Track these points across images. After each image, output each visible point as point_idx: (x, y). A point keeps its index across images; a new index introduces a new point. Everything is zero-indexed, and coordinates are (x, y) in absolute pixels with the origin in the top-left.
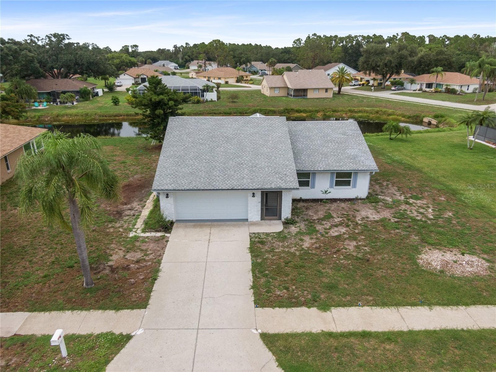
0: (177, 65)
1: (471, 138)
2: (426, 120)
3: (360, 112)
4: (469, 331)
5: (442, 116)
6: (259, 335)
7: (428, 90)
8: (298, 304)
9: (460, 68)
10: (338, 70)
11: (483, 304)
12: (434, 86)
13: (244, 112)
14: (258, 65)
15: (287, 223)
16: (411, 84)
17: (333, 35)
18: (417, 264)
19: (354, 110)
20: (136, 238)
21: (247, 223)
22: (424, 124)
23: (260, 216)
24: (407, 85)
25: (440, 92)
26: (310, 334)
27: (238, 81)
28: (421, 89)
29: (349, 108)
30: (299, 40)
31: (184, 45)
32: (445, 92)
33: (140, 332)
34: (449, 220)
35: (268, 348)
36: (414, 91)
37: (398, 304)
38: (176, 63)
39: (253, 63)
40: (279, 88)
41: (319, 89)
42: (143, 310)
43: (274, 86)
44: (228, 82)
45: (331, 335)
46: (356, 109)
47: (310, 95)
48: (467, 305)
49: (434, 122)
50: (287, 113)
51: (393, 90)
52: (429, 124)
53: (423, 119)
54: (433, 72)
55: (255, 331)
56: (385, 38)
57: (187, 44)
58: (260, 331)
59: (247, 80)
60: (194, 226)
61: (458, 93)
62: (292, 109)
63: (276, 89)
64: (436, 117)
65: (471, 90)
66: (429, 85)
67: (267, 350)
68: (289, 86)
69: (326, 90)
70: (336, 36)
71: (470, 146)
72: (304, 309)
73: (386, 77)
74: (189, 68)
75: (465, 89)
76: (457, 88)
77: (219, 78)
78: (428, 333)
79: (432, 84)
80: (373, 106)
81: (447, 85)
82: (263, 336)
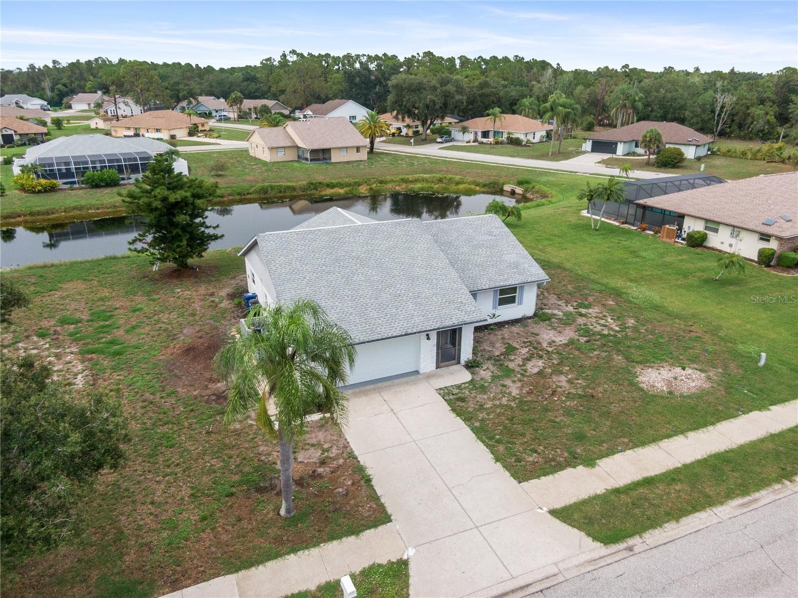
0: (45, 103)
2: (507, 188)
3: (416, 181)
4: (732, 451)
5: (527, 182)
6: (548, 514)
7: (485, 140)
8: (560, 467)
9: (511, 107)
10: (367, 116)
11: (725, 419)
12: (491, 134)
13: (245, 193)
14: (209, 102)
15: (470, 366)
16: (463, 133)
17: (323, 53)
18: (642, 390)
19: (408, 179)
21: (420, 376)
22: (504, 193)
23: (435, 364)
24: (457, 134)
25: (502, 143)
26: (596, 497)
27: (191, 134)
28: (475, 141)
29: (401, 177)
30: (269, 59)
31: (51, 65)
32: (508, 143)
33: (411, 552)
34: (635, 329)
35: (568, 524)
36: (467, 142)
37: (654, 440)
38: (42, 98)
39: (200, 98)
40: (284, 148)
41: (347, 148)
42: (390, 525)
43: (276, 145)
44: (175, 135)
45: (617, 491)
46: (410, 177)
47: (335, 157)
48: (713, 424)
49: (519, 190)
50: (314, 189)
51: (440, 142)
52: (513, 193)
53: (503, 187)
54: (488, 115)
55: (540, 511)
56: (402, 59)
57: (54, 62)
58: (545, 509)
59: (205, 130)
61: (523, 143)
62: (320, 183)
63: (279, 150)
64: (520, 183)
65: (537, 140)
66: (485, 134)
67: (570, 528)
68: (300, 144)
69: (358, 149)
70: (328, 55)
71: (595, 226)
72: (570, 470)
73: (426, 123)
74: (70, 107)
75: (530, 137)
76: (522, 137)
77: (158, 130)
78: (702, 463)
79: (488, 131)
80: (431, 172)
81: (509, 133)
82: (553, 513)
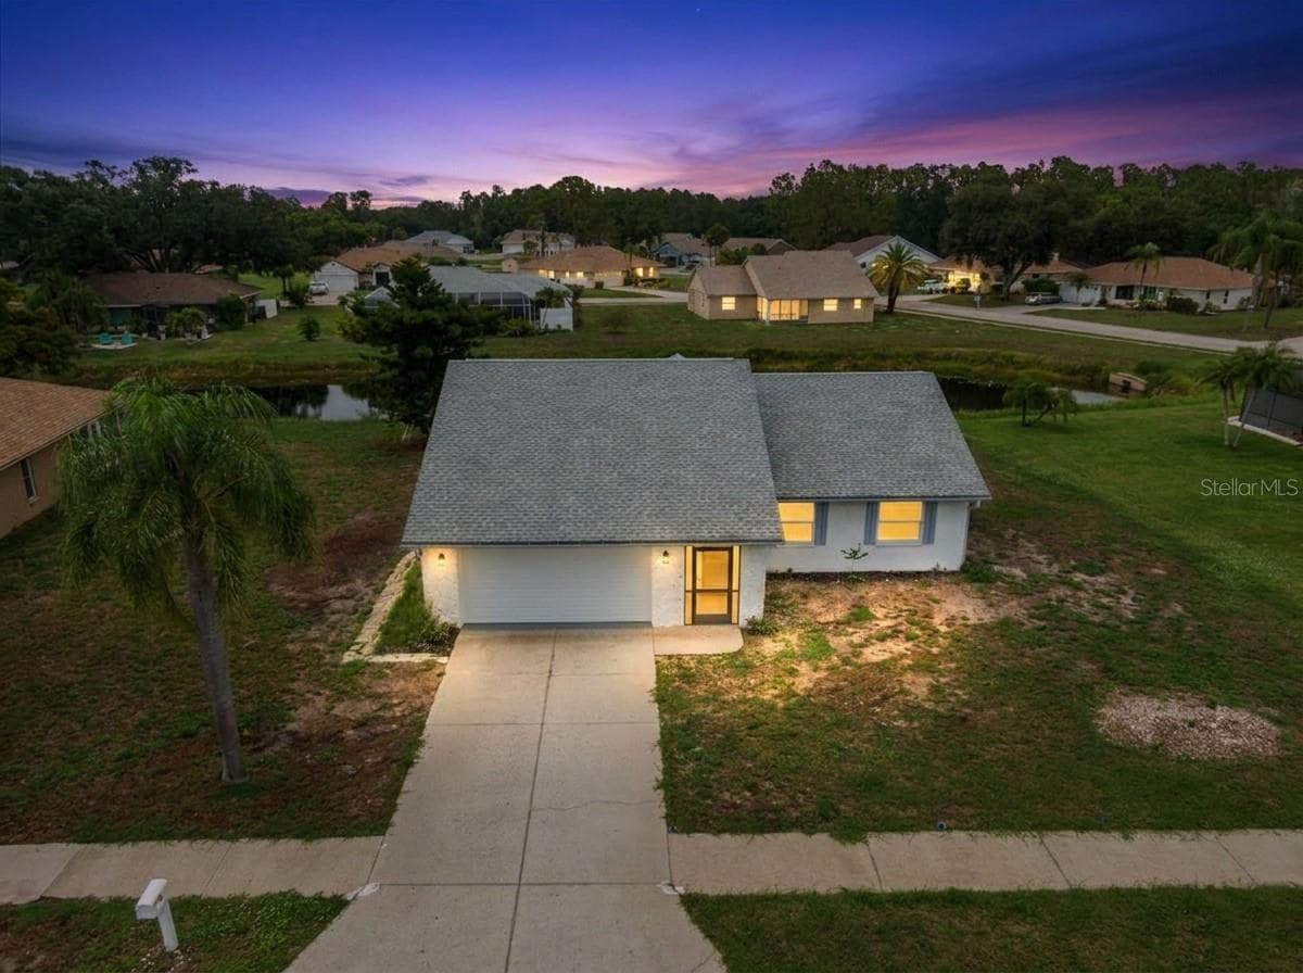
0: (470, 243)
1: (1234, 421)
2: (1117, 378)
3: (947, 358)
4: (1229, 893)
5: (1158, 369)
6: (679, 900)
7: (1122, 302)
8: (778, 826)
9: (1203, 246)
10: (889, 251)
11: (1265, 826)
12: (1137, 294)
14: (680, 242)
15: (754, 631)
16: (1078, 289)
17: (875, 165)
18: (1090, 731)
20: (358, 668)
21: (649, 631)
22: (1111, 388)
23: (683, 614)
24: (1069, 292)
25: (1151, 308)
26: (812, 900)
27: (627, 282)
28: (1103, 302)
30: (785, 177)
31: (490, 192)
32: (1166, 309)
33: (369, 890)
34: (1176, 625)
35: (702, 931)
36: (1084, 305)
37: (1042, 826)
38: (469, 237)
39: (668, 237)
40: (735, 297)
41: (835, 299)
42: (374, 840)
43: (720, 293)
44: (601, 283)
45: (865, 899)
46: (936, 352)
48: (1222, 827)
49: (1139, 383)
51: (1031, 304)
52: (1126, 388)
53: (1108, 378)
54: (1134, 257)
55: (668, 891)
56: (1010, 170)
57: (496, 188)
58: (681, 890)
59: (653, 280)
60: (512, 639)
61: (1199, 310)
62: (768, 351)
63: (726, 301)
64: (1142, 370)
65: (1233, 301)
66: (1125, 291)
67: (701, 936)
68: (761, 292)
70: (882, 168)
71: (1231, 441)
72: (794, 837)
73: (1011, 271)
74: (499, 248)
75: (1216, 301)
76: (1198, 298)
78: (1117, 896)
79: (1132, 287)
80: (979, 343)
81: (1172, 291)
82: (691, 902)
